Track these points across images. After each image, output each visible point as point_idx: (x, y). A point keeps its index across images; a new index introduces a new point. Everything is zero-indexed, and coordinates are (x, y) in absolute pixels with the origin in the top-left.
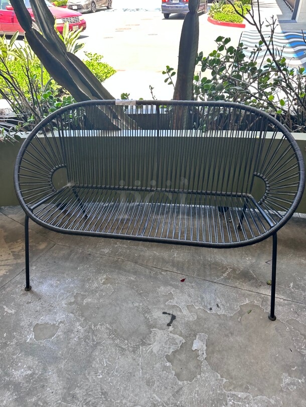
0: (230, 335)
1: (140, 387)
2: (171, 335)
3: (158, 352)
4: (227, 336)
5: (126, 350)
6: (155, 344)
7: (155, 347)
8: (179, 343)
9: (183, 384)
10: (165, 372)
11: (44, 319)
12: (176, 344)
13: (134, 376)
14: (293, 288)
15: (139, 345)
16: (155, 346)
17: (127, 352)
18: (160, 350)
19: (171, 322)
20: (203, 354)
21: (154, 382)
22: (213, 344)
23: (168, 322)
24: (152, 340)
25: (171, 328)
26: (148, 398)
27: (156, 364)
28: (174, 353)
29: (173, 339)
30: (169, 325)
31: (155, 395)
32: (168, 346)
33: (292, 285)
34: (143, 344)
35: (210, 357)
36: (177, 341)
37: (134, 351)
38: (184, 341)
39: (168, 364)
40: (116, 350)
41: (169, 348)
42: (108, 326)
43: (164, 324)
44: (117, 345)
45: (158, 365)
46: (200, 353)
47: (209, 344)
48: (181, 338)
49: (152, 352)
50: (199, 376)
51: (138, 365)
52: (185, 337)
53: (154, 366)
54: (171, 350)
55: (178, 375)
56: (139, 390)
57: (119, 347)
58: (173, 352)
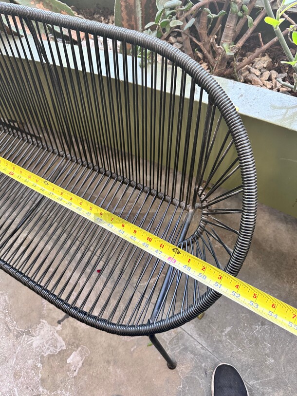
0: (112, 363)
1: (8, 376)
2: (56, 335)
3: (36, 348)
4: (108, 362)
5: (11, 332)
6: (38, 337)
7: (36, 341)
8: (59, 347)
9: (43, 392)
10: (33, 372)
12: (56, 347)
13: (8, 362)
14: (226, 335)
15: (24, 332)
17: (11, 335)
18: (39, 346)
19: (63, 320)
20: (75, 371)
21: (20, 376)
22: (90, 365)
23: (60, 318)
24: (37, 332)
25: (59, 327)
26: (10, 389)
27: (29, 360)
28: (50, 356)
29: (56, 340)
30: (59, 322)
31: (16, 389)
32: (47, 346)
33: (228, 329)
34: (28, 333)
35: (80, 378)
36: (59, 345)
37: (17, 337)
38: (64, 348)
39: (39, 365)
40: (4, 327)
41: (48, 349)
42: (7, 299)
43: (55, 319)
44: (6, 323)
45: (30, 362)
46: (72, 368)
48: (63, 343)
49: (32, 345)
50: (59, 392)
51: (15, 353)
52: (68, 344)
53: (27, 361)
54: (48, 353)
55: (42, 380)
57: (7, 326)
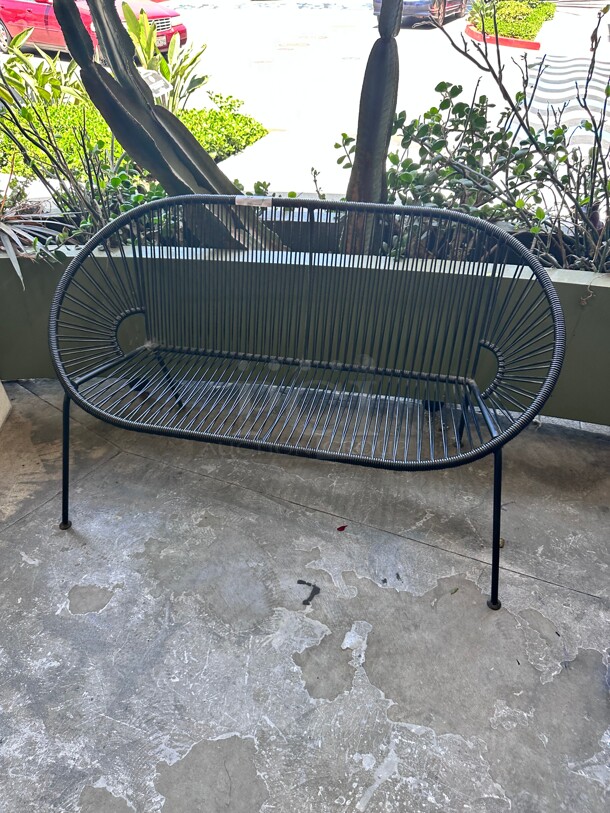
0: (413, 628)
1: (242, 702)
2: (308, 620)
3: (280, 647)
4: (407, 629)
5: (225, 640)
6: (278, 633)
7: (277, 640)
8: (319, 635)
9: (318, 703)
10: (288, 681)
11: (89, 578)
12: (315, 636)
13: (234, 683)
14: (541, 556)
15: (248, 634)
16: (277, 636)
17: (227, 643)
18: (284, 644)
19: (311, 598)
20: (360, 656)
21: (266, 697)
22: (379, 641)
23: (305, 597)
24: (274, 626)
25: (309, 609)
26: (254, 720)
27: (274, 667)
28: (309, 651)
29: (311, 627)
30: (306, 603)
31: (266, 718)
32: (299, 639)
33: (540, 549)
34: (257, 632)
35: (372, 662)
36: (318, 632)
37: (239, 644)
38: (329, 632)
39: (296, 668)
40: (207, 638)
41: (301, 642)
42: (199, 597)
43: (297, 601)
44: (210, 631)
45: (277, 669)
46: (354, 654)
47: (373, 641)
48: (325, 627)
49: (271, 646)
50: (346, 693)
51: (244, 666)
52: (332, 626)
53: (272, 669)
54: (305, 646)
55: (311, 689)
56: (239, 706)
57: (215, 634)
58: (306, 649)
